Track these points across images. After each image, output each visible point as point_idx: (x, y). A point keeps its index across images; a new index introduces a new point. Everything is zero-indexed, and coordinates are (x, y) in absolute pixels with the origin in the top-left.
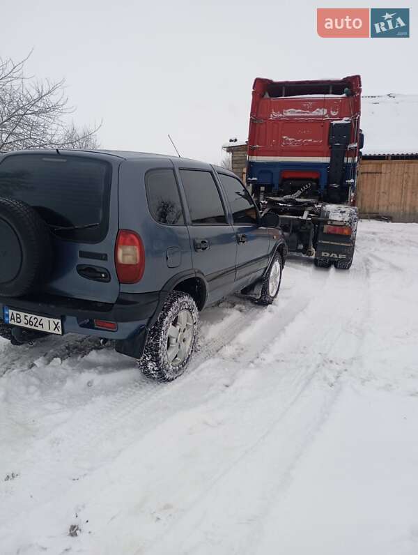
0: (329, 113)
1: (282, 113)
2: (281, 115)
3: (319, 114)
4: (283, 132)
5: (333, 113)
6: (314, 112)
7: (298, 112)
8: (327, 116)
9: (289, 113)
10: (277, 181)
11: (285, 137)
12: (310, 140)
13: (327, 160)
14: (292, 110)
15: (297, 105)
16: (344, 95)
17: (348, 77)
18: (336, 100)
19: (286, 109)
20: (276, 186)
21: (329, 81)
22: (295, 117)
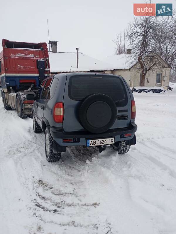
0: (35, 56)
1: (15, 55)
2: (15, 56)
3: (32, 56)
4: (17, 63)
5: (37, 57)
6: (29, 55)
7: (23, 55)
8: (35, 57)
9: (19, 55)
10: (18, 84)
11: (19, 65)
12: (29, 67)
13: (38, 75)
14: (20, 54)
15: (22, 52)
16: (40, 50)
17: (41, 43)
18: (37, 51)
19: (17, 54)
20: (18, 86)
21: (33, 44)
22: (21, 57)
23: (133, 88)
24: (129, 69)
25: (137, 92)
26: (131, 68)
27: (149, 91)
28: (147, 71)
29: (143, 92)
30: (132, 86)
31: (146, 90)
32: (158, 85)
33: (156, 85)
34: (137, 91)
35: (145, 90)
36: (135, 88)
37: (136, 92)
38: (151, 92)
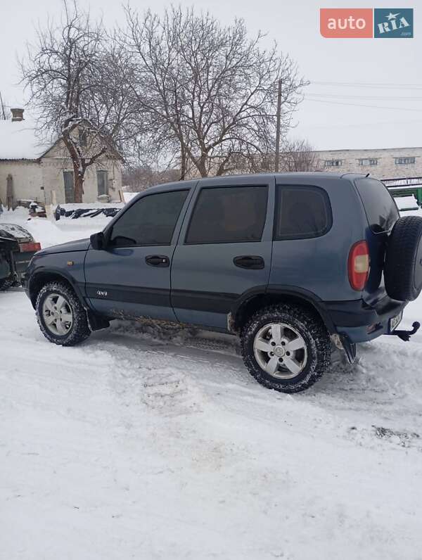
23: (59, 207)
24: (39, 161)
25: (70, 217)
26: (42, 157)
27: (97, 214)
28: (85, 166)
29: (85, 216)
30: (54, 201)
31: (90, 212)
32: (102, 199)
33: (99, 199)
34: (69, 214)
35: (88, 210)
36: (62, 206)
37: (67, 216)
38: (102, 215)
